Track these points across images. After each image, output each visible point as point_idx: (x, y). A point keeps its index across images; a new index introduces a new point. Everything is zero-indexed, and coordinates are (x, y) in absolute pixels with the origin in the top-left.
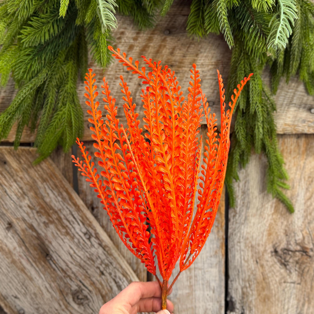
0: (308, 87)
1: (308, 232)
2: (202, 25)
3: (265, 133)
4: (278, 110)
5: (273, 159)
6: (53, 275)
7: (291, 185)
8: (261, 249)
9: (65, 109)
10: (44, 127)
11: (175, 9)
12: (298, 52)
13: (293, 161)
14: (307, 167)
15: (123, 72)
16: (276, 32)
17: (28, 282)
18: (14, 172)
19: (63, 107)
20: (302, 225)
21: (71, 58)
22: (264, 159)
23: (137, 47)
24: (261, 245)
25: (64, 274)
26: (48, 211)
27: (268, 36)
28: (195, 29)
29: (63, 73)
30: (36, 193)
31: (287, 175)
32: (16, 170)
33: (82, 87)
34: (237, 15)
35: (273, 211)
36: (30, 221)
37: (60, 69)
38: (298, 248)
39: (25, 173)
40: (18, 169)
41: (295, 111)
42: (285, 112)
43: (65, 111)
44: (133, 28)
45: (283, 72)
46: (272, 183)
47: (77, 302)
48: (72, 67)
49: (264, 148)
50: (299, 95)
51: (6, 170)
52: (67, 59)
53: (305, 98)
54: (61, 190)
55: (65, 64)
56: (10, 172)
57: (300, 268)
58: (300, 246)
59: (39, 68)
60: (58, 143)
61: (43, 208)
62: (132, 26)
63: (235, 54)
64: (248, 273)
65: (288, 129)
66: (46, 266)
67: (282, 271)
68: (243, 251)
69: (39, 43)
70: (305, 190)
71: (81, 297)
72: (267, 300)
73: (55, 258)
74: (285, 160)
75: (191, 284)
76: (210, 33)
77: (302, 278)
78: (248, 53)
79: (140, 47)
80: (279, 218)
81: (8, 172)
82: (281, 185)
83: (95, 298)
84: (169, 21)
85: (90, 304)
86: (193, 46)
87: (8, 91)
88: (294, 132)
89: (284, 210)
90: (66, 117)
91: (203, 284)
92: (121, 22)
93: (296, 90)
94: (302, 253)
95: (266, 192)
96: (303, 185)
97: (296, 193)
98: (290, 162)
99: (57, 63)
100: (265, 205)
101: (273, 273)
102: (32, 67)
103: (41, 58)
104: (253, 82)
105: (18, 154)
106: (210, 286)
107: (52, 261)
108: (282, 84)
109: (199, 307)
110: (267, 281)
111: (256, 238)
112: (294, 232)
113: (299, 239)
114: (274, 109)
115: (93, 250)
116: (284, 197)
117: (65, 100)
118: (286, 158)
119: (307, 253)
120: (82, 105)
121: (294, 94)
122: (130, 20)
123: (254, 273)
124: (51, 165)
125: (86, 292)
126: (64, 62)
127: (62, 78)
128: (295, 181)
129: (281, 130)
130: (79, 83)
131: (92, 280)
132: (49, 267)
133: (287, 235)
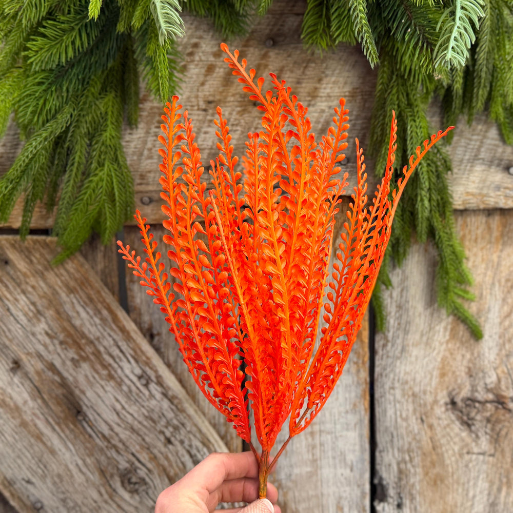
0: (504, 132)
1: (506, 370)
2: (327, 30)
3: (434, 208)
4: (455, 170)
5: (447, 252)
6: (88, 445)
7: (477, 293)
8: (429, 399)
9: (103, 172)
10: (68, 202)
11: (283, 4)
12: (486, 73)
13: (480, 254)
14: (503, 263)
15: (198, 109)
16: (449, 39)
17: (47, 457)
18: (22, 278)
19: (99, 169)
20: (495, 359)
21: (111, 87)
22: (433, 252)
23: (220, 68)
24: (428, 393)
25: (106, 444)
26: (78, 340)
27: (435, 45)
28: (314, 37)
29: (99, 113)
30: (58, 312)
31: (470, 277)
32: (25, 275)
33: (130, 136)
34: (384, 12)
35: (447, 337)
36: (48, 357)
37: (93, 107)
38: (491, 396)
39: (39, 279)
40: (29, 273)
41: (484, 170)
42: (467, 172)
43: (103, 175)
44: (212, 36)
45: (463, 107)
46: (446, 290)
47: (128, 488)
48: (113, 102)
49: (432, 232)
50: (490, 144)
51: (8, 274)
52: (104, 90)
53: (500, 150)
54: (99, 306)
55: (102, 98)
56: (14, 277)
57: (493, 430)
58: (494, 394)
59: (58, 104)
60: (92, 228)
61: (69, 335)
62: (211, 34)
63: (382, 77)
64: (408, 439)
65: (472, 201)
66: (77, 431)
67: (464, 434)
68: (399, 402)
69: (57, 63)
70: (500, 302)
71: (134, 480)
72: (439, 482)
73: (91, 417)
74: (467, 253)
75: (315, 457)
76: (339, 42)
77: (497, 445)
78: (404, 76)
79: (225, 68)
80: (458, 348)
81: (12, 278)
82: (461, 293)
83: (157, 481)
84: (272, 23)
85: (150, 492)
86: (313, 65)
87: (9, 144)
88: (482, 207)
89: (467, 335)
90: (104, 185)
91: (334, 458)
92: (193, 26)
93: (485, 137)
94: (496, 404)
95: (436, 305)
96: (497, 293)
97: (487, 306)
98: (475, 255)
99: (87, 97)
100: (434, 328)
101: (449, 439)
102: (47, 103)
103: (61, 87)
104: (412, 123)
105: (27, 249)
106: (345, 459)
107: (87, 422)
108: (461, 126)
109: (329, 495)
110: (439, 451)
111: (420, 382)
112: (483, 371)
113: (492, 383)
114: (448, 168)
115: (153, 402)
116: (466, 314)
117: (103, 157)
118: (469, 250)
119: (505, 406)
120: (131, 165)
121: (482, 142)
122: (208, 24)
123: (418, 438)
124: (82, 265)
125: (142, 472)
126: (100, 94)
127: (97, 122)
128: (484, 287)
129: (460, 203)
130: (125, 130)
131: (151, 453)
132: (81, 433)
133: (471, 376)
